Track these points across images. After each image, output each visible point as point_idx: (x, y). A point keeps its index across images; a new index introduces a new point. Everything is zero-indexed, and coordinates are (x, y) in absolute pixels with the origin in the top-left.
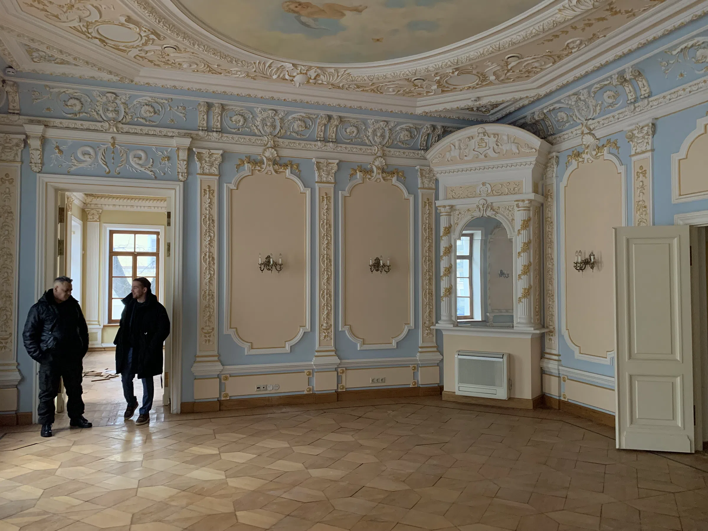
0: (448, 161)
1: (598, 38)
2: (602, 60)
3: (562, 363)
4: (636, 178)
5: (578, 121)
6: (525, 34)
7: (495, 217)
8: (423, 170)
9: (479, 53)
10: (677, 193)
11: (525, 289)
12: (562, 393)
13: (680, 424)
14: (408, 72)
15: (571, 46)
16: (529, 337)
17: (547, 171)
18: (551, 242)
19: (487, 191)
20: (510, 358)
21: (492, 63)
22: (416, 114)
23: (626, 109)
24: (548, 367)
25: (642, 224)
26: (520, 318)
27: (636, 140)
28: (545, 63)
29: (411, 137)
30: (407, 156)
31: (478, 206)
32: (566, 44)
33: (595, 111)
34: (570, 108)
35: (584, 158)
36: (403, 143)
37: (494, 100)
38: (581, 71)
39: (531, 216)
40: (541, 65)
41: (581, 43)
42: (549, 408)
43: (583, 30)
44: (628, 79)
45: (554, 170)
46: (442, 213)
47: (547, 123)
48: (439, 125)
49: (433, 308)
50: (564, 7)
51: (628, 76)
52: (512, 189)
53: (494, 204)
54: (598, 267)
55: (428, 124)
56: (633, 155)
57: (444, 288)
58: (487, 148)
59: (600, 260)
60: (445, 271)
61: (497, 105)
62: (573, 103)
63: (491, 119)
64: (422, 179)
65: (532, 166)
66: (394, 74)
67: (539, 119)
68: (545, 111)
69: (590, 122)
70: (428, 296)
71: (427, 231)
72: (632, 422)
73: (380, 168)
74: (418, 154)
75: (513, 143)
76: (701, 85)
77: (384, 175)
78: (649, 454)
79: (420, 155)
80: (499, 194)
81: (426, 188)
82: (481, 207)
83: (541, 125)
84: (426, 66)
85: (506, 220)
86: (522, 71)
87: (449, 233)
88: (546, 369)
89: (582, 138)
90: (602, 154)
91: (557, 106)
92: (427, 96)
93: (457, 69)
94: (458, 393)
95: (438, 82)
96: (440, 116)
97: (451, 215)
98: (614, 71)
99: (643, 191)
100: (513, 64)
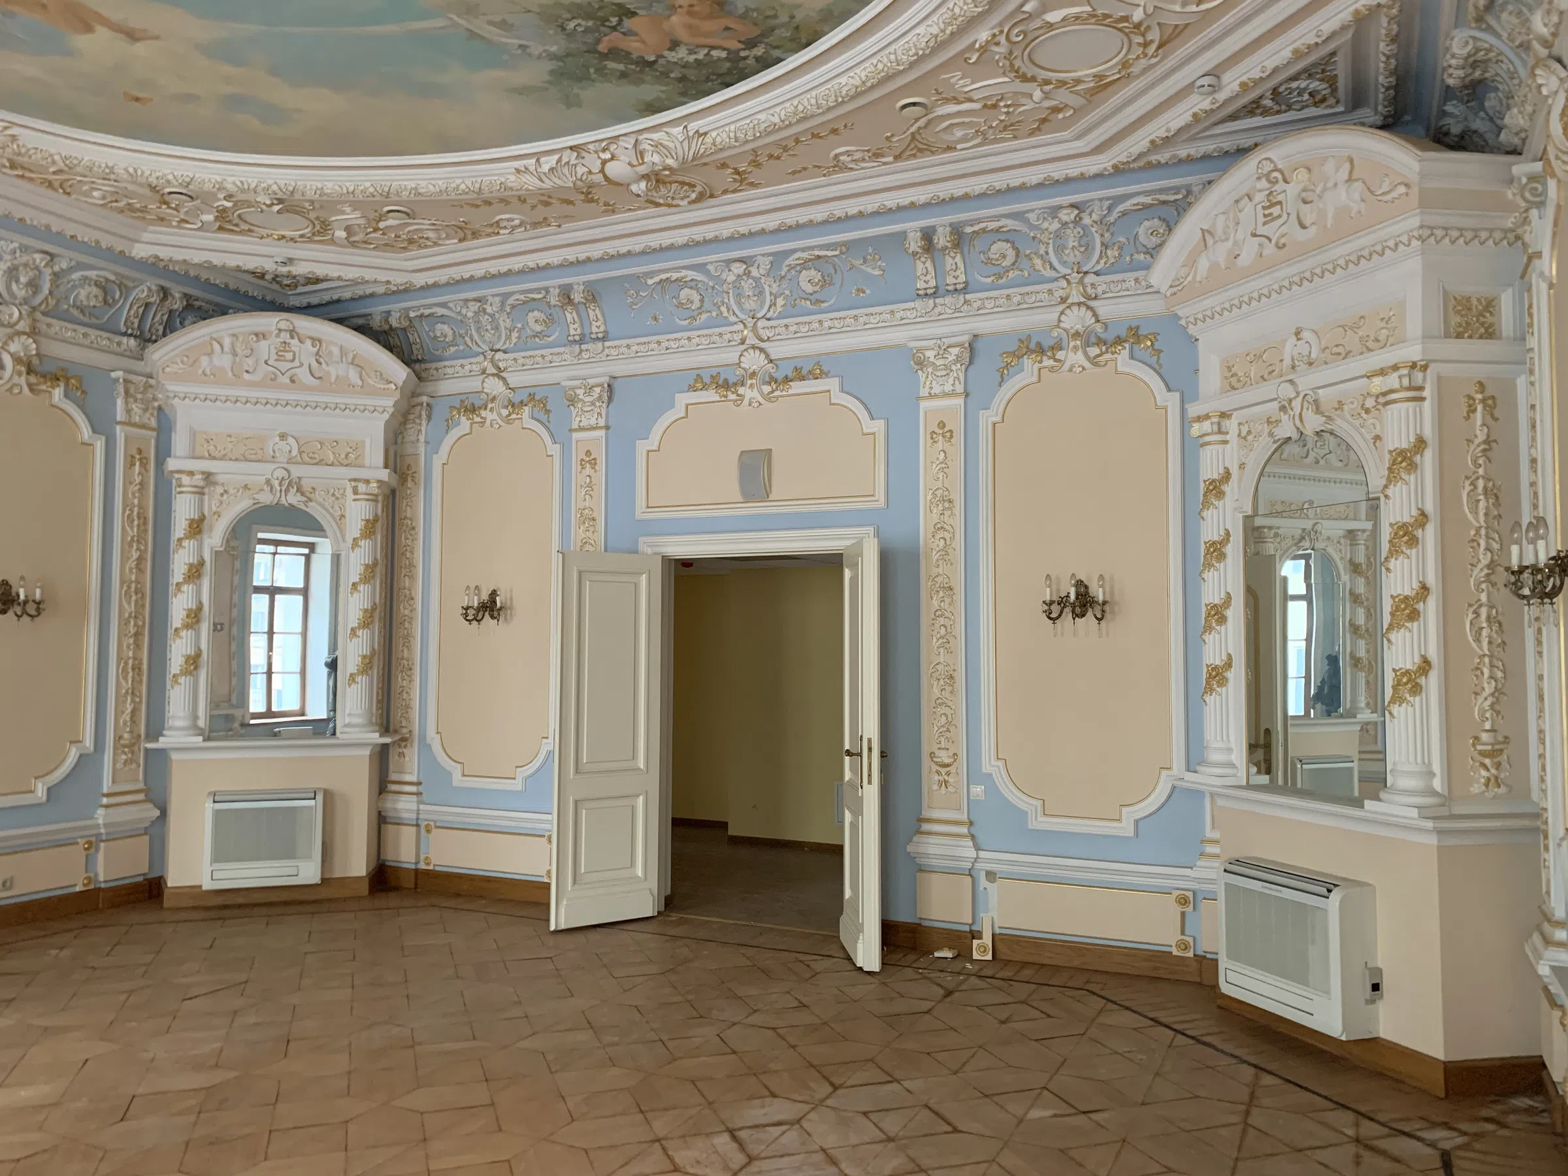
0: (205, 375)
1: (549, 225)
2: (542, 259)
3: (425, 797)
4: (579, 470)
5: (475, 348)
6: (445, 185)
7: (305, 508)
8: (131, 382)
9: (345, 189)
10: (644, 504)
11: (364, 657)
12: (422, 857)
13: (640, 873)
14: (170, 177)
15: (502, 224)
16: (366, 752)
17: (406, 429)
18: (411, 566)
19: (290, 452)
20: (329, 798)
21: (355, 210)
22: (133, 255)
23: (567, 349)
24: (396, 809)
25: (587, 547)
26: (349, 715)
27: (580, 405)
28: (447, 235)
29: (105, 301)
30: (92, 342)
31: (268, 482)
32: (498, 218)
33: (508, 337)
34: (461, 321)
35: (485, 418)
36: (82, 311)
37: (320, 271)
38: (503, 266)
39: (380, 512)
40: (439, 238)
41: (520, 225)
42: (396, 889)
43: (533, 207)
44: (576, 301)
45: (421, 432)
46: (184, 486)
47: (410, 336)
48: (177, 291)
49: (141, 702)
50: (526, 168)
51: (577, 297)
52: (343, 456)
53: (303, 482)
54: (506, 619)
55: (152, 283)
56: (576, 430)
57: (183, 656)
58: (297, 363)
59: (508, 604)
60: (188, 616)
61: (318, 281)
62: (470, 314)
63: (292, 303)
64: (127, 403)
65: (386, 416)
66: (136, 171)
67: (398, 326)
68: (412, 314)
69: (499, 356)
70: (130, 674)
71: (136, 523)
72: (575, 882)
73: (22, 361)
74: (119, 344)
75: (352, 364)
76: (683, 342)
77: (33, 379)
78: (599, 929)
79: (124, 347)
80: (316, 461)
81: (135, 425)
82: (276, 483)
83: (396, 338)
84: (219, 179)
85: (328, 516)
86: (399, 237)
87: (200, 532)
88: (390, 814)
89: (483, 382)
90: (519, 416)
91: (440, 311)
92: (178, 227)
93: (280, 201)
94: (207, 885)
95: (223, 211)
96: (187, 272)
97: (203, 494)
98: (554, 282)
99: (591, 493)
100: (390, 222)
